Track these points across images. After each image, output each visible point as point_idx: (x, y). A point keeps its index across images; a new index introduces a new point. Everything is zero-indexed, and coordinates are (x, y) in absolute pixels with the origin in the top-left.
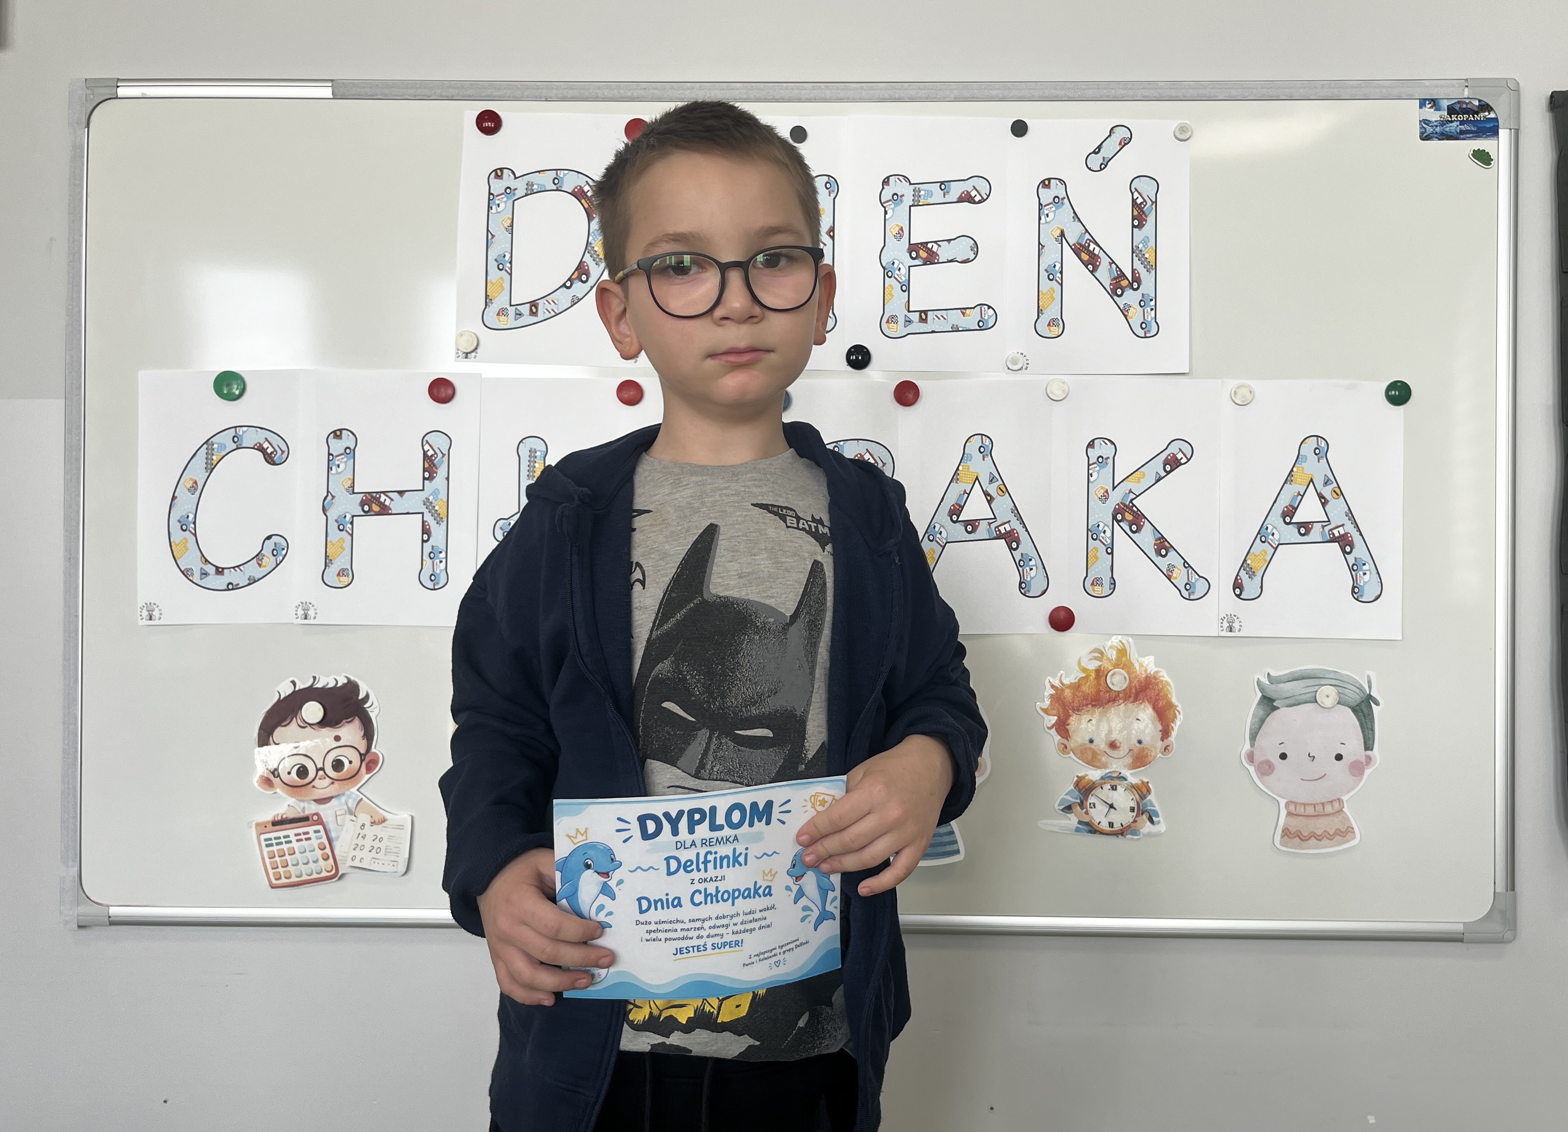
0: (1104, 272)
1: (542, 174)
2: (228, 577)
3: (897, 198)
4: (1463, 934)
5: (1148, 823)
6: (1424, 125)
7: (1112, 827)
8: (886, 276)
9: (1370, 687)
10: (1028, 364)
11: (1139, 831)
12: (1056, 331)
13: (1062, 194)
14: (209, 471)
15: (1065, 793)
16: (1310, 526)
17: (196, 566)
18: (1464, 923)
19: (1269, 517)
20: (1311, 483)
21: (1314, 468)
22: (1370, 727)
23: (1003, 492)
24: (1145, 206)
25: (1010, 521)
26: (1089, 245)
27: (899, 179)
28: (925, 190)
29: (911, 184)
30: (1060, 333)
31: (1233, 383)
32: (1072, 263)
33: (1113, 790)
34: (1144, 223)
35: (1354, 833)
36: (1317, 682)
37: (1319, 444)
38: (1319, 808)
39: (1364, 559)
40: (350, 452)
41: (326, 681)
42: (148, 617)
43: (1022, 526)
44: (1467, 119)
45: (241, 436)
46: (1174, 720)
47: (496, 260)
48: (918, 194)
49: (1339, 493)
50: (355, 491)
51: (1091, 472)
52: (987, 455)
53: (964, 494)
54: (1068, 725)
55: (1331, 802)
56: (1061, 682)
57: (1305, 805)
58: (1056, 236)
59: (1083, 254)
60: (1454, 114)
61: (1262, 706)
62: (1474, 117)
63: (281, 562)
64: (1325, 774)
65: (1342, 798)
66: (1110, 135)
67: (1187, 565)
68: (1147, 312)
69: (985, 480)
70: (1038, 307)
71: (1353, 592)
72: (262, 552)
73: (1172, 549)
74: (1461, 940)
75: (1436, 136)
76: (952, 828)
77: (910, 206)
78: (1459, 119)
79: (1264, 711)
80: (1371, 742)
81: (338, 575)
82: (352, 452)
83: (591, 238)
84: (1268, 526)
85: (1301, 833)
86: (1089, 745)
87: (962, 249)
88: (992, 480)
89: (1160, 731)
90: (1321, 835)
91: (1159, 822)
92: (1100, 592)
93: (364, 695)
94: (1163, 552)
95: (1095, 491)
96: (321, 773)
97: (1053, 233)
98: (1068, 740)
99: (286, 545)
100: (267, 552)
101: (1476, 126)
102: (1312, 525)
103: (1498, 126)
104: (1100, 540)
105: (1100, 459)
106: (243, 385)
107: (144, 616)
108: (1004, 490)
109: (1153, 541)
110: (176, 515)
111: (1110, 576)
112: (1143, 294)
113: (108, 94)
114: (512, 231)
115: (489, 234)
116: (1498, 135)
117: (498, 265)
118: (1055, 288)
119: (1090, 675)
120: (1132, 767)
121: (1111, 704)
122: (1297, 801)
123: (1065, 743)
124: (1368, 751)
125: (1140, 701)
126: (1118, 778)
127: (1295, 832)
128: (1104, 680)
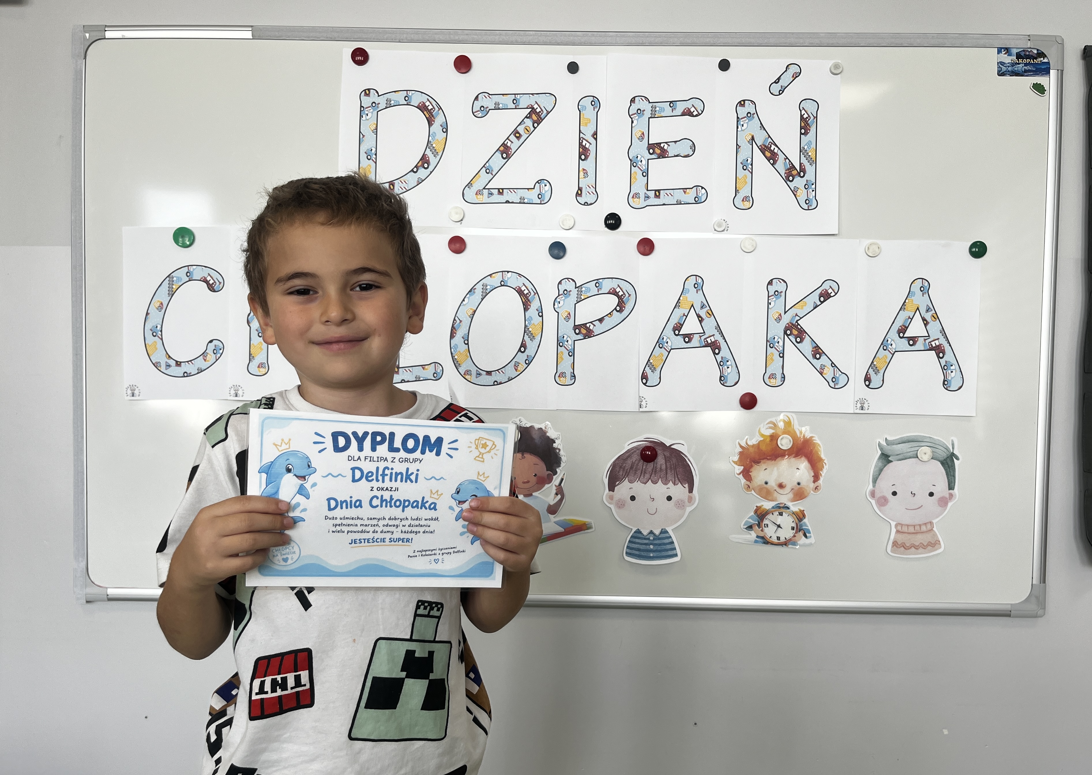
0: (780, 165)
1: (397, 94)
2: (185, 368)
3: (640, 112)
4: (1011, 611)
5: (803, 537)
6: (1001, 66)
7: (779, 540)
8: (632, 166)
9: (953, 448)
10: (728, 227)
11: (797, 542)
12: (748, 204)
13: (753, 111)
14: (170, 296)
16: (916, 339)
17: (163, 360)
18: (1011, 604)
19: (889, 333)
20: (918, 310)
21: (920, 300)
22: (953, 474)
23: (710, 315)
24: (809, 120)
25: (714, 335)
26: (771, 146)
27: (641, 99)
28: (659, 107)
29: (649, 102)
30: (750, 206)
31: (866, 242)
32: (759, 158)
33: (780, 515)
34: (809, 131)
35: (940, 544)
36: (918, 444)
37: (924, 284)
38: (917, 528)
39: (951, 362)
42: (131, 395)
43: (722, 337)
44: (1029, 62)
45: (192, 272)
46: (822, 469)
47: (365, 153)
48: (655, 109)
49: (936, 317)
51: (770, 301)
53: (683, 316)
54: (751, 472)
55: (925, 524)
56: (747, 443)
57: (908, 526)
58: (748, 140)
59: (766, 152)
60: (1021, 59)
61: (881, 460)
62: (1034, 61)
63: (219, 358)
64: (922, 506)
65: (933, 521)
66: (786, 70)
67: (833, 365)
68: (810, 192)
69: (697, 306)
70: (736, 188)
71: (944, 383)
72: (206, 352)
73: (824, 354)
74: (1009, 616)
75: (1008, 73)
76: (672, 540)
77: (649, 118)
78: (1024, 62)
79: (883, 463)
80: (953, 485)
81: (259, 367)
83: (430, 138)
84: (888, 339)
85: (905, 544)
86: (765, 486)
87: (684, 148)
88: (703, 306)
89: (813, 476)
90: (918, 546)
91: (811, 537)
92: (774, 383)
94: (818, 356)
95: (773, 315)
97: (746, 137)
98: (751, 483)
99: (222, 347)
100: (210, 351)
101: (1036, 68)
102: (918, 339)
103: (1050, 67)
104: (775, 348)
105: (776, 292)
106: (192, 237)
107: (128, 394)
108: (711, 313)
109: (811, 349)
110: (148, 326)
111: (782, 372)
112: (807, 180)
113: (99, 36)
114: (377, 133)
115: (361, 134)
116: (1050, 74)
117: (367, 157)
118: (747, 175)
119: (766, 439)
120: (793, 500)
121: (780, 458)
122: (903, 523)
123: (749, 484)
124: (951, 490)
125: (800, 456)
126: (783, 507)
127: (901, 544)
128: (776, 441)
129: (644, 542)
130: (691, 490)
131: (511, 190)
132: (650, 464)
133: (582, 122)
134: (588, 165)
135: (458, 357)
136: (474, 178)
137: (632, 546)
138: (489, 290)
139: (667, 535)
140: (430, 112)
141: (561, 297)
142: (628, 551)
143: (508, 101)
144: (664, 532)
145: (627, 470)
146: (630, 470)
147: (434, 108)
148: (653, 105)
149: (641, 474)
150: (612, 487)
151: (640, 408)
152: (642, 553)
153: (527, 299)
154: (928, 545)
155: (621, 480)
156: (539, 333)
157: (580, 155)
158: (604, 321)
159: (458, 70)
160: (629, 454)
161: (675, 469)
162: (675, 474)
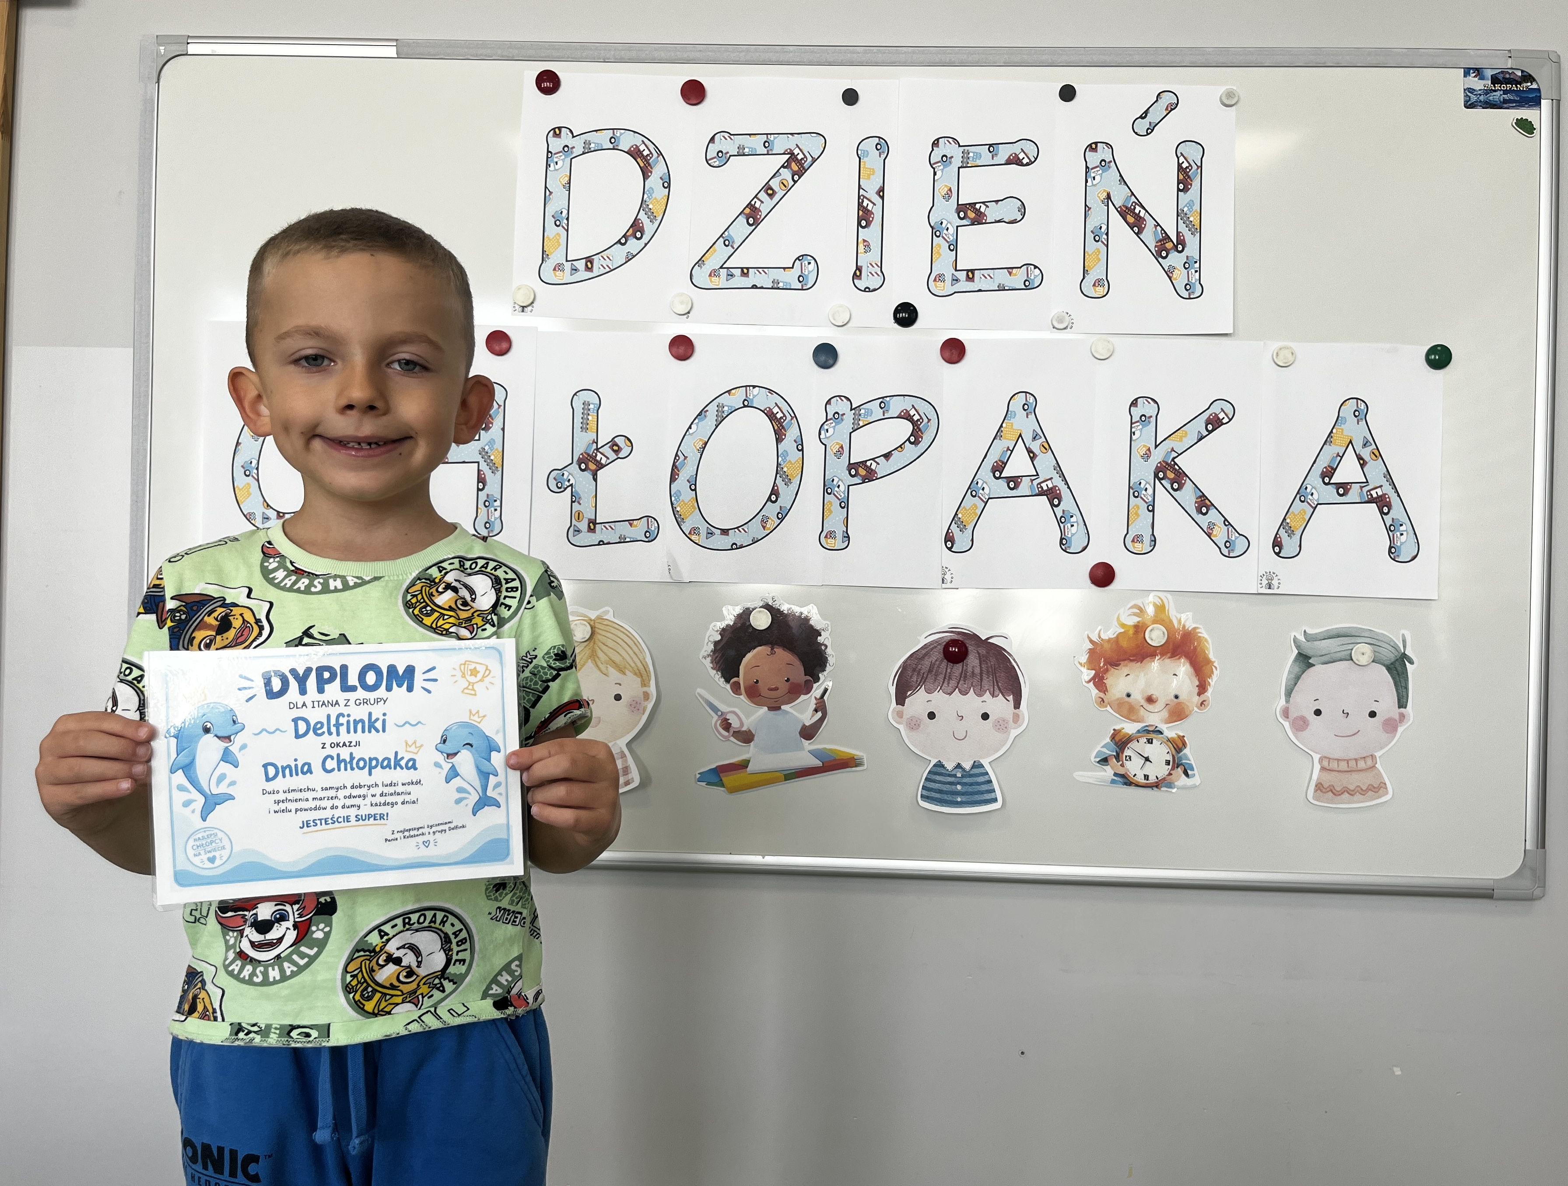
0: (1149, 235)
1: (599, 134)
3: (946, 159)
4: (1493, 890)
5: (1183, 775)
6: (1469, 94)
7: (1148, 780)
8: (934, 236)
9: (1405, 647)
10: (1073, 323)
11: (1174, 783)
12: (1101, 291)
13: (1109, 158)
15: (1102, 744)
16: (1349, 487)
18: (1494, 880)
19: (1308, 477)
20: (1351, 445)
21: (1353, 429)
22: (1404, 685)
23: (1046, 449)
24: (1190, 170)
25: (1052, 478)
26: (1135, 208)
27: (948, 141)
28: (974, 153)
29: (960, 146)
30: (1105, 294)
31: (1274, 346)
32: (1118, 226)
33: (1149, 743)
34: (1190, 187)
35: (1386, 788)
36: (1353, 640)
37: (1359, 406)
38: (1352, 764)
39: (1401, 520)
43: (1064, 482)
44: (1510, 89)
46: (1211, 676)
47: (553, 216)
48: (967, 156)
49: (1377, 454)
51: (1133, 430)
52: (1030, 412)
53: (1007, 451)
54: (1106, 679)
55: (1364, 758)
56: (1100, 637)
57: (1338, 760)
58: (1102, 198)
59: (1128, 217)
60: (1498, 84)
61: (1298, 663)
62: (1517, 87)
64: (1359, 731)
65: (1376, 754)
66: (1157, 100)
67: (1227, 524)
68: (1192, 274)
69: (1027, 438)
70: (1084, 267)
71: (1390, 552)
73: (1213, 507)
74: (1490, 896)
75: (1480, 104)
76: (990, 777)
77: (959, 168)
78: (1502, 88)
79: (1300, 668)
80: (1404, 701)
83: (646, 196)
84: (1307, 486)
85: (1334, 787)
86: (1127, 699)
87: (1010, 210)
88: (1035, 437)
89: (1197, 686)
90: (1353, 791)
91: (1194, 776)
92: (1141, 549)
94: (1204, 510)
95: (1138, 449)
97: (1099, 195)
98: (1105, 695)
101: (1520, 96)
102: (1351, 486)
103: (1540, 96)
104: (1141, 498)
105: (1143, 417)
108: (1047, 447)
109: (1194, 500)
110: (240, 461)
111: (1151, 533)
112: (1187, 257)
113: (178, 51)
114: (569, 188)
115: (547, 190)
116: (1540, 105)
117: (555, 222)
118: (1101, 250)
119: (1128, 631)
120: (1168, 721)
121: (1148, 659)
122: (1331, 756)
123: (1102, 697)
124: (1401, 709)
125: (1178, 657)
126: (1154, 731)
127: (1328, 787)
128: (1143, 634)
129: (949, 781)
130: (1017, 705)
131: (760, 270)
132: (957, 666)
133: (863, 173)
134: (871, 234)
135: (681, 509)
136: (708, 253)
137: (931, 787)
138: (726, 414)
139: (981, 770)
140: (645, 158)
141: (831, 423)
142: (925, 793)
144: (977, 765)
145: (923, 674)
146: (928, 675)
147: (651, 153)
148: (964, 150)
149: (944, 680)
150: (901, 700)
151: (943, 583)
152: (945, 797)
153: (781, 425)
154: (1368, 789)
155: (915, 689)
156: (798, 474)
157: (860, 220)
158: (891, 458)
159: (687, 100)
160: (926, 650)
161: (994, 674)
162: (993, 682)
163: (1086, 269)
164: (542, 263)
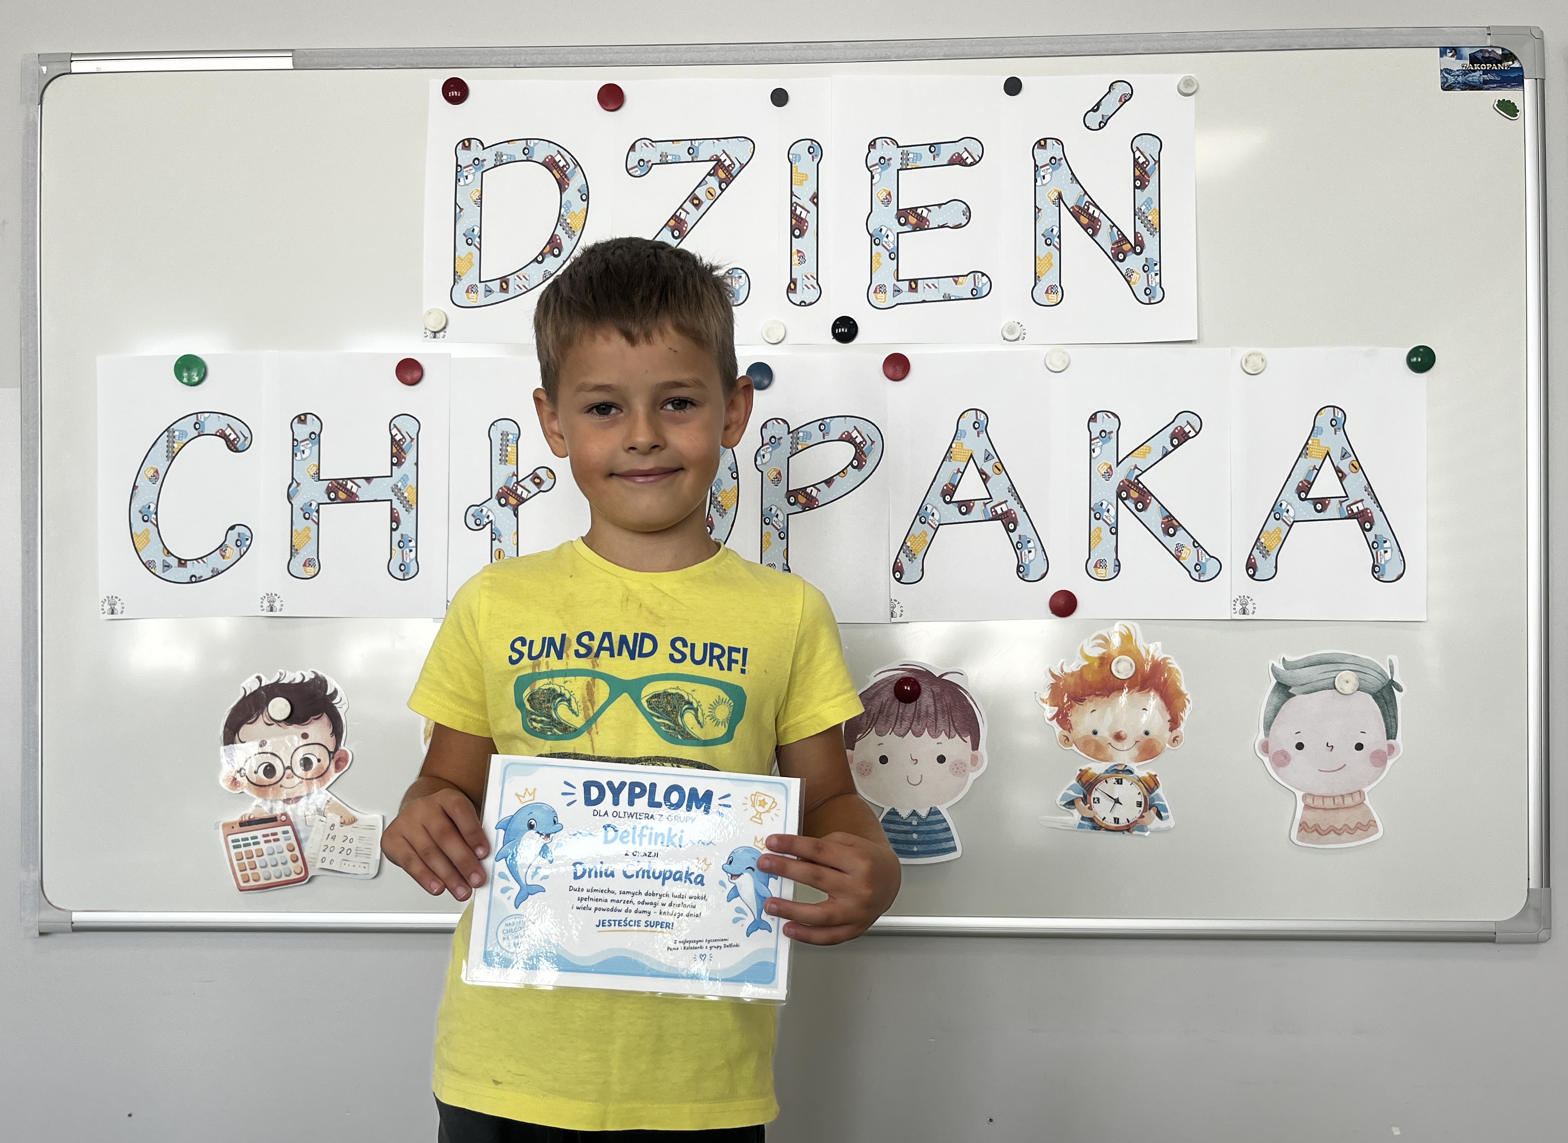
0: (1105, 236)
1: (511, 145)
2: (193, 569)
3: (883, 161)
4: (1495, 933)
5: (1156, 817)
6: (1446, 75)
7: (1118, 823)
8: (873, 243)
9: (1392, 673)
10: (1024, 334)
11: (1146, 826)
12: (1054, 298)
13: (1059, 155)
14: (170, 459)
15: (1069, 786)
16: (1327, 502)
17: (159, 558)
18: (1495, 922)
19: (1283, 493)
20: (1328, 456)
21: (1330, 439)
22: (1393, 714)
23: (999, 470)
24: (1147, 165)
25: (1006, 501)
26: (1089, 208)
27: (885, 141)
28: (914, 153)
29: (898, 147)
30: (1058, 301)
31: (1242, 352)
32: (1071, 227)
33: (1118, 783)
34: (1147, 183)
35: (1377, 827)
36: (1335, 667)
37: (1336, 415)
39: (1384, 536)
40: (315, 438)
41: (293, 676)
42: (110, 611)
44: (1490, 68)
45: (203, 422)
46: (1183, 709)
47: (464, 234)
48: (906, 157)
49: (1356, 465)
50: (321, 478)
51: (1093, 447)
52: (982, 431)
53: (957, 473)
54: (1070, 715)
55: (1351, 794)
56: (1062, 671)
57: (1323, 797)
58: (1053, 199)
59: (1082, 217)
60: (1477, 64)
61: (1277, 693)
62: (1497, 67)
63: (245, 553)
64: (1345, 765)
65: (1363, 789)
66: (1110, 91)
67: (1196, 545)
68: (1152, 277)
69: (979, 459)
70: (1035, 273)
71: (1373, 571)
72: (225, 543)
73: (1181, 528)
74: (1492, 940)
75: (1458, 86)
76: (948, 824)
77: (898, 170)
78: (1482, 68)
79: (1279, 698)
80: (1393, 730)
81: (304, 565)
82: (317, 438)
83: (563, 210)
84: (1282, 502)
85: (1319, 826)
86: (1094, 737)
87: (954, 215)
88: (987, 457)
89: (1169, 721)
90: (1341, 829)
91: (1168, 817)
92: (1104, 575)
93: (333, 690)
94: (1171, 531)
96: (289, 771)
97: (1050, 195)
98: (1070, 732)
99: (250, 536)
100: (231, 542)
101: (1501, 76)
102: (1329, 501)
103: (1523, 76)
104: (1103, 520)
105: (1103, 433)
106: (203, 370)
107: (106, 610)
108: (1000, 468)
109: (1161, 520)
110: (136, 507)
111: (1115, 557)
112: (1146, 259)
113: (62, 70)
114: (481, 204)
115: (457, 207)
116: (1523, 85)
117: (467, 240)
118: (1053, 253)
119: (1093, 663)
120: (1138, 759)
121: (1115, 693)
122: (1315, 793)
123: (1066, 735)
124: (1390, 740)
125: (1148, 690)
126: (1123, 771)
127: (1313, 826)
128: (1109, 667)
129: (904, 829)
130: (975, 746)
132: (910, 705)
133: (795, 179)
134: (805, 244)
139: (939, 817)
140: (561, 170)
141: (767, 448)
143: (681, 150)
144: (933, 812)
145: (874, 715)
146: (878, 716)
147: (568, 164)
149: (896, 721)
150: (850, 743)
151: (892, 617)
152: (900, 847)
154: (1357, 828)
155: (866, 733)
156: (733, 504)
157: (793, 229)
158: (833, 484)
159: (604, 106)
160: (876, 690)
161: (950, 713)
162: (949, 723)
163: (1037, 275)
164: (454, 284)
